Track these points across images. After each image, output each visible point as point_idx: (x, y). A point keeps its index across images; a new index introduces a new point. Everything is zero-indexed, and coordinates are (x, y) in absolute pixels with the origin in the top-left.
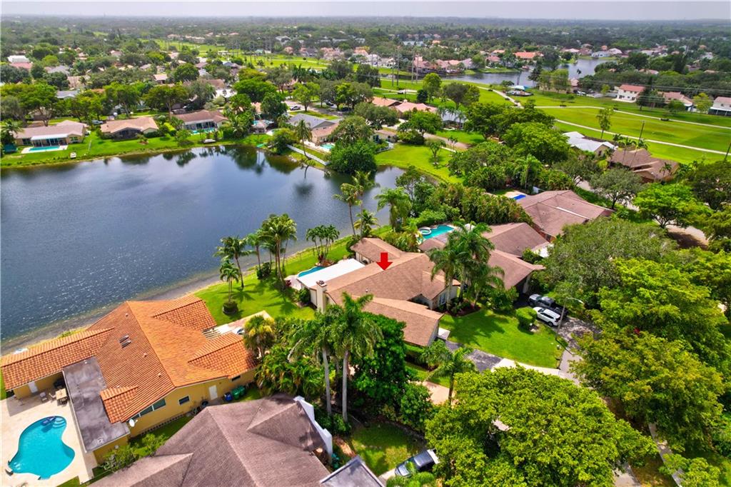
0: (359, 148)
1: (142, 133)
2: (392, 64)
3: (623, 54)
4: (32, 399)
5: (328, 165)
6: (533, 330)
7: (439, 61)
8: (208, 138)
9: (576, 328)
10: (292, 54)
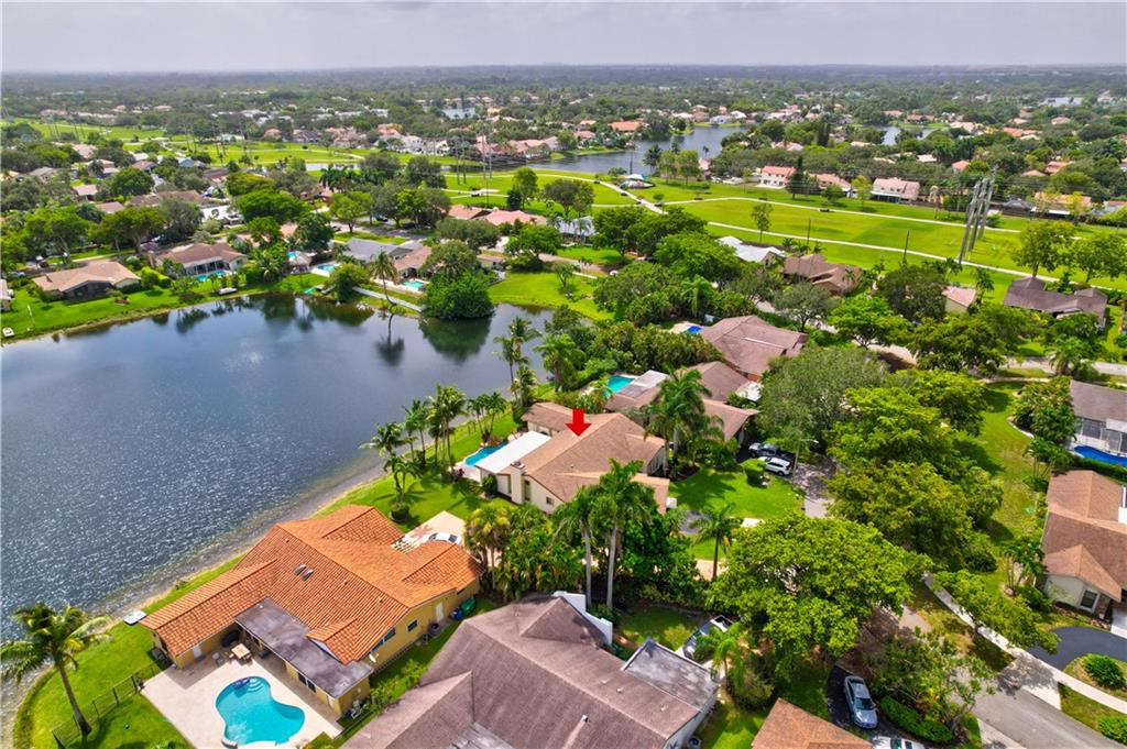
0: (468, 285)
1: (114, 287)
2: (444, 149)
3: (749, 118)
4: (200, 665)
5: (424, 311)
6: (764, 483)
7: (512, 143)
8: (225, 286)
9: (809, 474)
10: (280, 140)
